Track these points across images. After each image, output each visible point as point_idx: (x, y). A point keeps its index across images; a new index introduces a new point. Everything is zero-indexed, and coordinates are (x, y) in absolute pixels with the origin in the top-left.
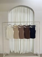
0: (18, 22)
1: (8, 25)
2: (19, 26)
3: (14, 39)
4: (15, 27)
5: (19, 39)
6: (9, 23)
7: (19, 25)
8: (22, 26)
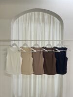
0: (31, 41)
1: (10, 45)
2: (33, 48)
3: (21, 75)
4: (24, 51)
5: (32, 75)
6: (13, 42)
7: (32, 46)
8: (40, 49)
